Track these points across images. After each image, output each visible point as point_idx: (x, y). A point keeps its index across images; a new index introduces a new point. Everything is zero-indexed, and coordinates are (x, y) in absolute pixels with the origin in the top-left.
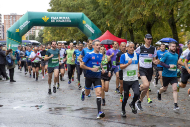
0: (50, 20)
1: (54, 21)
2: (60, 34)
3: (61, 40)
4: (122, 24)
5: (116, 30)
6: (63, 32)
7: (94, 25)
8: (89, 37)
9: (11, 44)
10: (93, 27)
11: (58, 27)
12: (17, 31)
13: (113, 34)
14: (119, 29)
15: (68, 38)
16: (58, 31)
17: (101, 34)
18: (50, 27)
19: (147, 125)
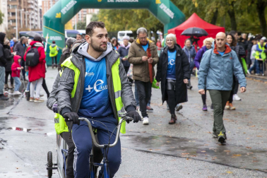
1: (112, 1)
2: (122, 19)
3: (124, 29)
4: (217, 2)
5: (209, 13)
6: (127, 18)
7: (174, 6)
8: (166, 23)
9: (49, 36)
10: (171, 9)
11: (120, 10)
12: (58, 16)
13: (203, 19)
14: (212, 11)
15: (134, 27)
17: (184, 20)
18: (107, 10)
19: (262, 168)
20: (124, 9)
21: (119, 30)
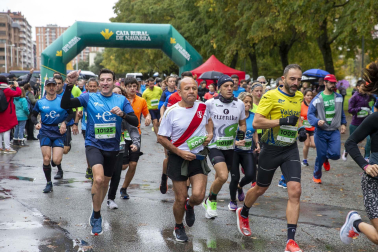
0: (114, 36)
1: (121, 38)
2: (131, 60)
3: (133, 71)
4: (237, 44)
5: (228, 55)
6: (136, 58)
7: (190, 47)
8: (181, 66)
9: (48, 76)
10: (187, 50)
11: (129, 49)
12: (59, 54)
13: (222, 62)
14: (232, 53)
15: (144, 69)
16: (127, 56)
17: (201, 63)
18: (115, 49)
19: (279, 216)
20: (134, 49)
21: (127, 71)
